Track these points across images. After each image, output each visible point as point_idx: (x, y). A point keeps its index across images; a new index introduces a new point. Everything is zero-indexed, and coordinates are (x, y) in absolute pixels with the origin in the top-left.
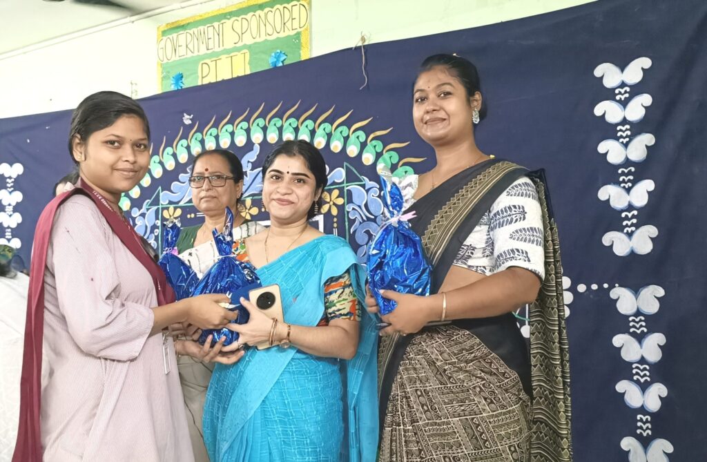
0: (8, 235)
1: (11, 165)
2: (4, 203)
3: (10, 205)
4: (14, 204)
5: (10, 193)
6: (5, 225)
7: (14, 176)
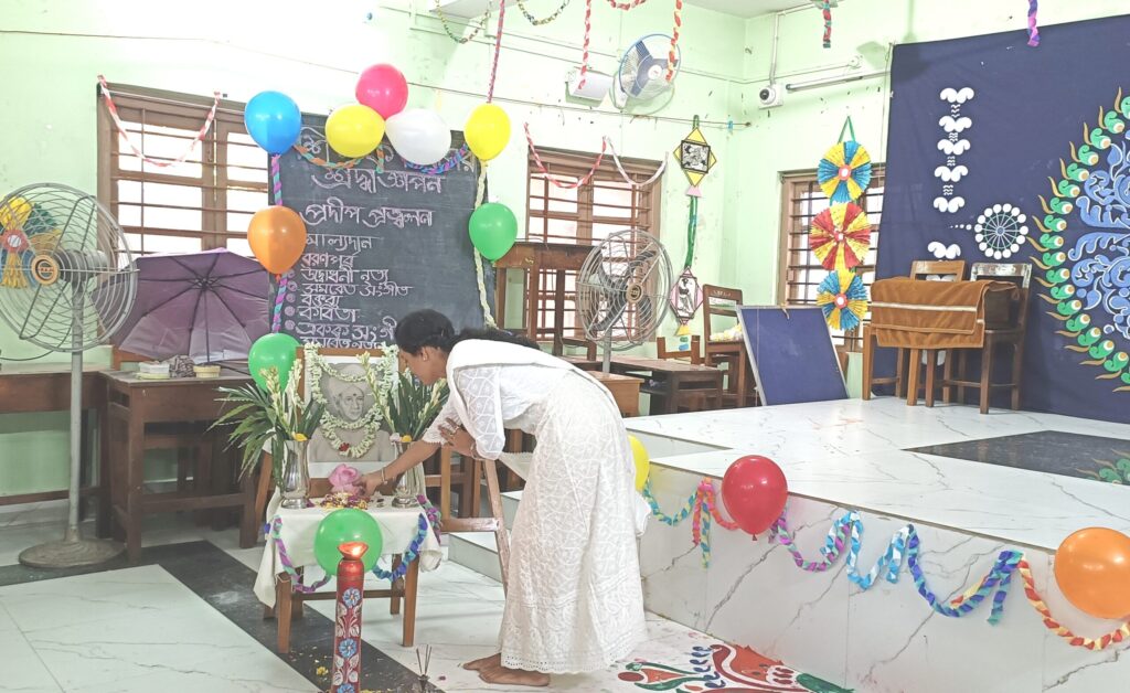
0: (951, 162)
1: (958, 91)
2: (947, 129)
3: (954, 131)
4: (960, 130)
5: (956, 119)
6: (948, 152)
7: (962, 100)
